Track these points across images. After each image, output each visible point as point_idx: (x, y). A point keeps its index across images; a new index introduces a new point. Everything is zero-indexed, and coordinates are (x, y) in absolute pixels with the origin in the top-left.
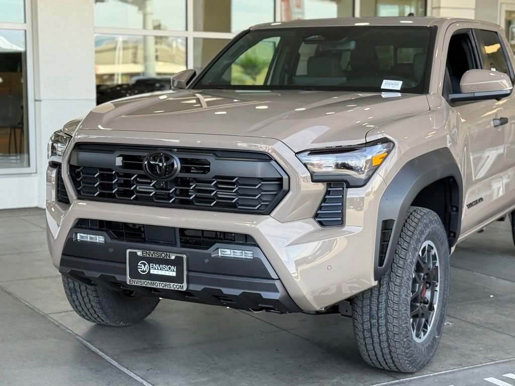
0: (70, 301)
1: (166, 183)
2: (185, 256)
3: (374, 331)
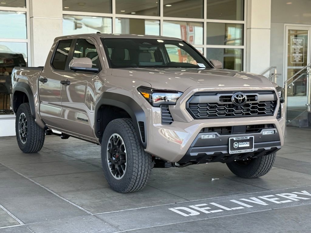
2: (253, 137)
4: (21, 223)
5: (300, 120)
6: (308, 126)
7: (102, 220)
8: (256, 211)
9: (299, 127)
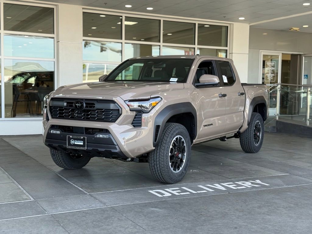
0: (53, 159)
1: (81, 111)
2: (86, 137)
3: (155, 166)
4: (32, 198)
5: (269, 127)
6: (276, 131)
7: (95, 198)
8: (215, 194)
9: (268, 132)
